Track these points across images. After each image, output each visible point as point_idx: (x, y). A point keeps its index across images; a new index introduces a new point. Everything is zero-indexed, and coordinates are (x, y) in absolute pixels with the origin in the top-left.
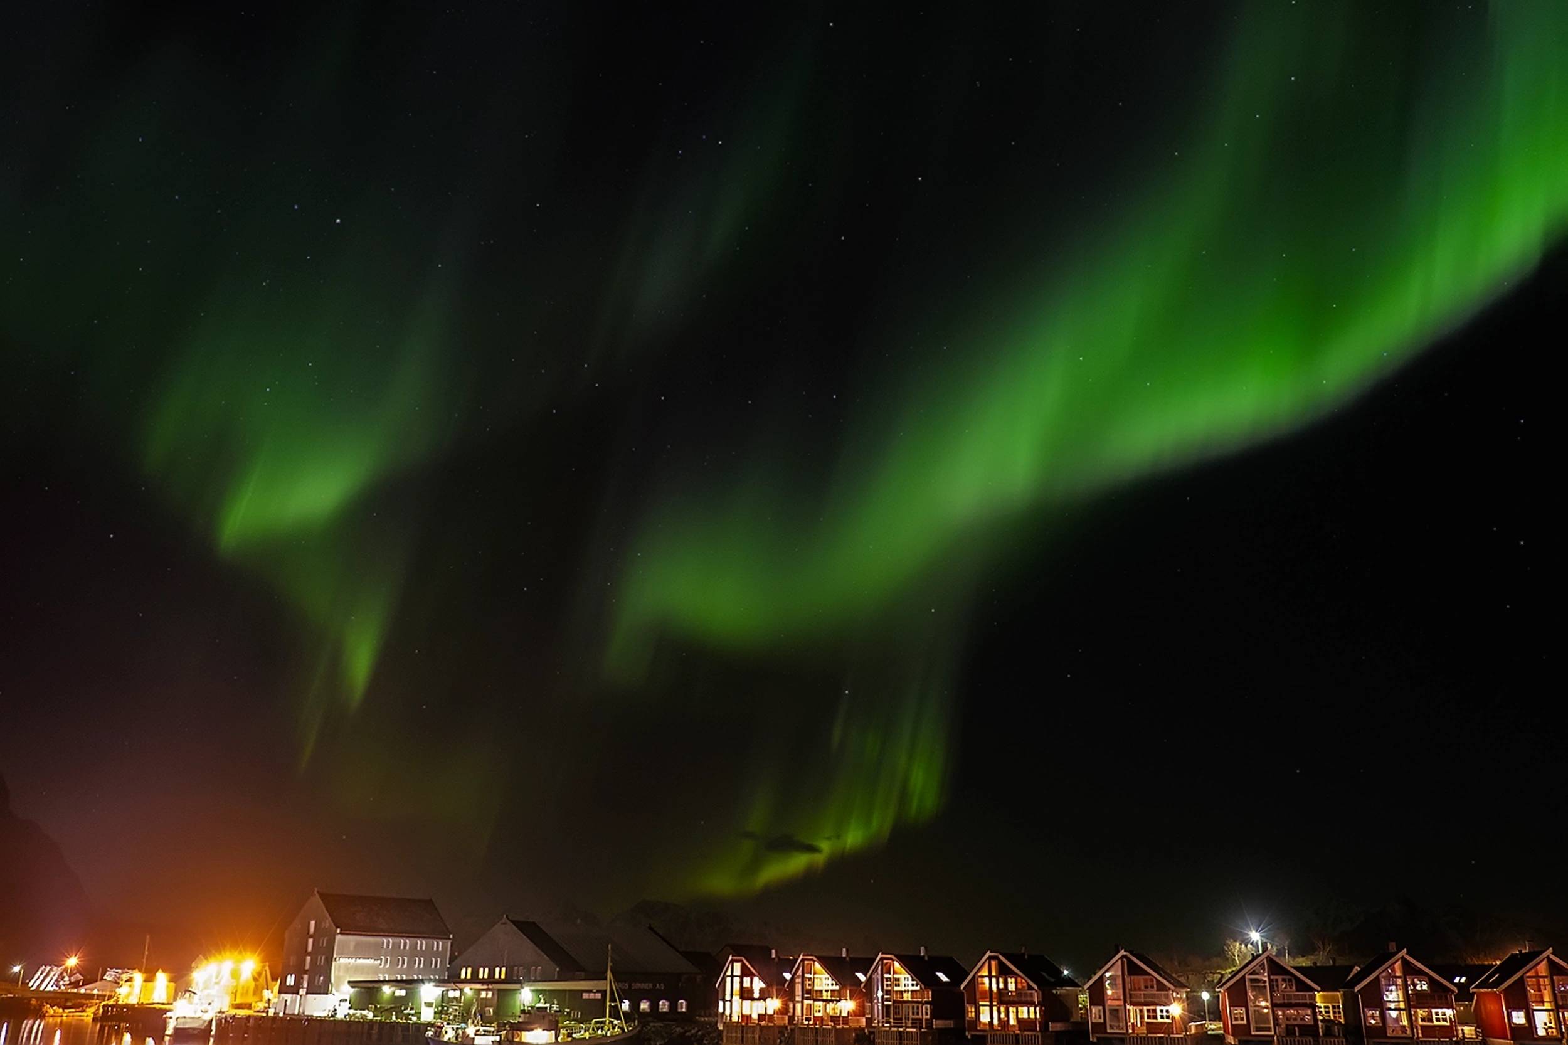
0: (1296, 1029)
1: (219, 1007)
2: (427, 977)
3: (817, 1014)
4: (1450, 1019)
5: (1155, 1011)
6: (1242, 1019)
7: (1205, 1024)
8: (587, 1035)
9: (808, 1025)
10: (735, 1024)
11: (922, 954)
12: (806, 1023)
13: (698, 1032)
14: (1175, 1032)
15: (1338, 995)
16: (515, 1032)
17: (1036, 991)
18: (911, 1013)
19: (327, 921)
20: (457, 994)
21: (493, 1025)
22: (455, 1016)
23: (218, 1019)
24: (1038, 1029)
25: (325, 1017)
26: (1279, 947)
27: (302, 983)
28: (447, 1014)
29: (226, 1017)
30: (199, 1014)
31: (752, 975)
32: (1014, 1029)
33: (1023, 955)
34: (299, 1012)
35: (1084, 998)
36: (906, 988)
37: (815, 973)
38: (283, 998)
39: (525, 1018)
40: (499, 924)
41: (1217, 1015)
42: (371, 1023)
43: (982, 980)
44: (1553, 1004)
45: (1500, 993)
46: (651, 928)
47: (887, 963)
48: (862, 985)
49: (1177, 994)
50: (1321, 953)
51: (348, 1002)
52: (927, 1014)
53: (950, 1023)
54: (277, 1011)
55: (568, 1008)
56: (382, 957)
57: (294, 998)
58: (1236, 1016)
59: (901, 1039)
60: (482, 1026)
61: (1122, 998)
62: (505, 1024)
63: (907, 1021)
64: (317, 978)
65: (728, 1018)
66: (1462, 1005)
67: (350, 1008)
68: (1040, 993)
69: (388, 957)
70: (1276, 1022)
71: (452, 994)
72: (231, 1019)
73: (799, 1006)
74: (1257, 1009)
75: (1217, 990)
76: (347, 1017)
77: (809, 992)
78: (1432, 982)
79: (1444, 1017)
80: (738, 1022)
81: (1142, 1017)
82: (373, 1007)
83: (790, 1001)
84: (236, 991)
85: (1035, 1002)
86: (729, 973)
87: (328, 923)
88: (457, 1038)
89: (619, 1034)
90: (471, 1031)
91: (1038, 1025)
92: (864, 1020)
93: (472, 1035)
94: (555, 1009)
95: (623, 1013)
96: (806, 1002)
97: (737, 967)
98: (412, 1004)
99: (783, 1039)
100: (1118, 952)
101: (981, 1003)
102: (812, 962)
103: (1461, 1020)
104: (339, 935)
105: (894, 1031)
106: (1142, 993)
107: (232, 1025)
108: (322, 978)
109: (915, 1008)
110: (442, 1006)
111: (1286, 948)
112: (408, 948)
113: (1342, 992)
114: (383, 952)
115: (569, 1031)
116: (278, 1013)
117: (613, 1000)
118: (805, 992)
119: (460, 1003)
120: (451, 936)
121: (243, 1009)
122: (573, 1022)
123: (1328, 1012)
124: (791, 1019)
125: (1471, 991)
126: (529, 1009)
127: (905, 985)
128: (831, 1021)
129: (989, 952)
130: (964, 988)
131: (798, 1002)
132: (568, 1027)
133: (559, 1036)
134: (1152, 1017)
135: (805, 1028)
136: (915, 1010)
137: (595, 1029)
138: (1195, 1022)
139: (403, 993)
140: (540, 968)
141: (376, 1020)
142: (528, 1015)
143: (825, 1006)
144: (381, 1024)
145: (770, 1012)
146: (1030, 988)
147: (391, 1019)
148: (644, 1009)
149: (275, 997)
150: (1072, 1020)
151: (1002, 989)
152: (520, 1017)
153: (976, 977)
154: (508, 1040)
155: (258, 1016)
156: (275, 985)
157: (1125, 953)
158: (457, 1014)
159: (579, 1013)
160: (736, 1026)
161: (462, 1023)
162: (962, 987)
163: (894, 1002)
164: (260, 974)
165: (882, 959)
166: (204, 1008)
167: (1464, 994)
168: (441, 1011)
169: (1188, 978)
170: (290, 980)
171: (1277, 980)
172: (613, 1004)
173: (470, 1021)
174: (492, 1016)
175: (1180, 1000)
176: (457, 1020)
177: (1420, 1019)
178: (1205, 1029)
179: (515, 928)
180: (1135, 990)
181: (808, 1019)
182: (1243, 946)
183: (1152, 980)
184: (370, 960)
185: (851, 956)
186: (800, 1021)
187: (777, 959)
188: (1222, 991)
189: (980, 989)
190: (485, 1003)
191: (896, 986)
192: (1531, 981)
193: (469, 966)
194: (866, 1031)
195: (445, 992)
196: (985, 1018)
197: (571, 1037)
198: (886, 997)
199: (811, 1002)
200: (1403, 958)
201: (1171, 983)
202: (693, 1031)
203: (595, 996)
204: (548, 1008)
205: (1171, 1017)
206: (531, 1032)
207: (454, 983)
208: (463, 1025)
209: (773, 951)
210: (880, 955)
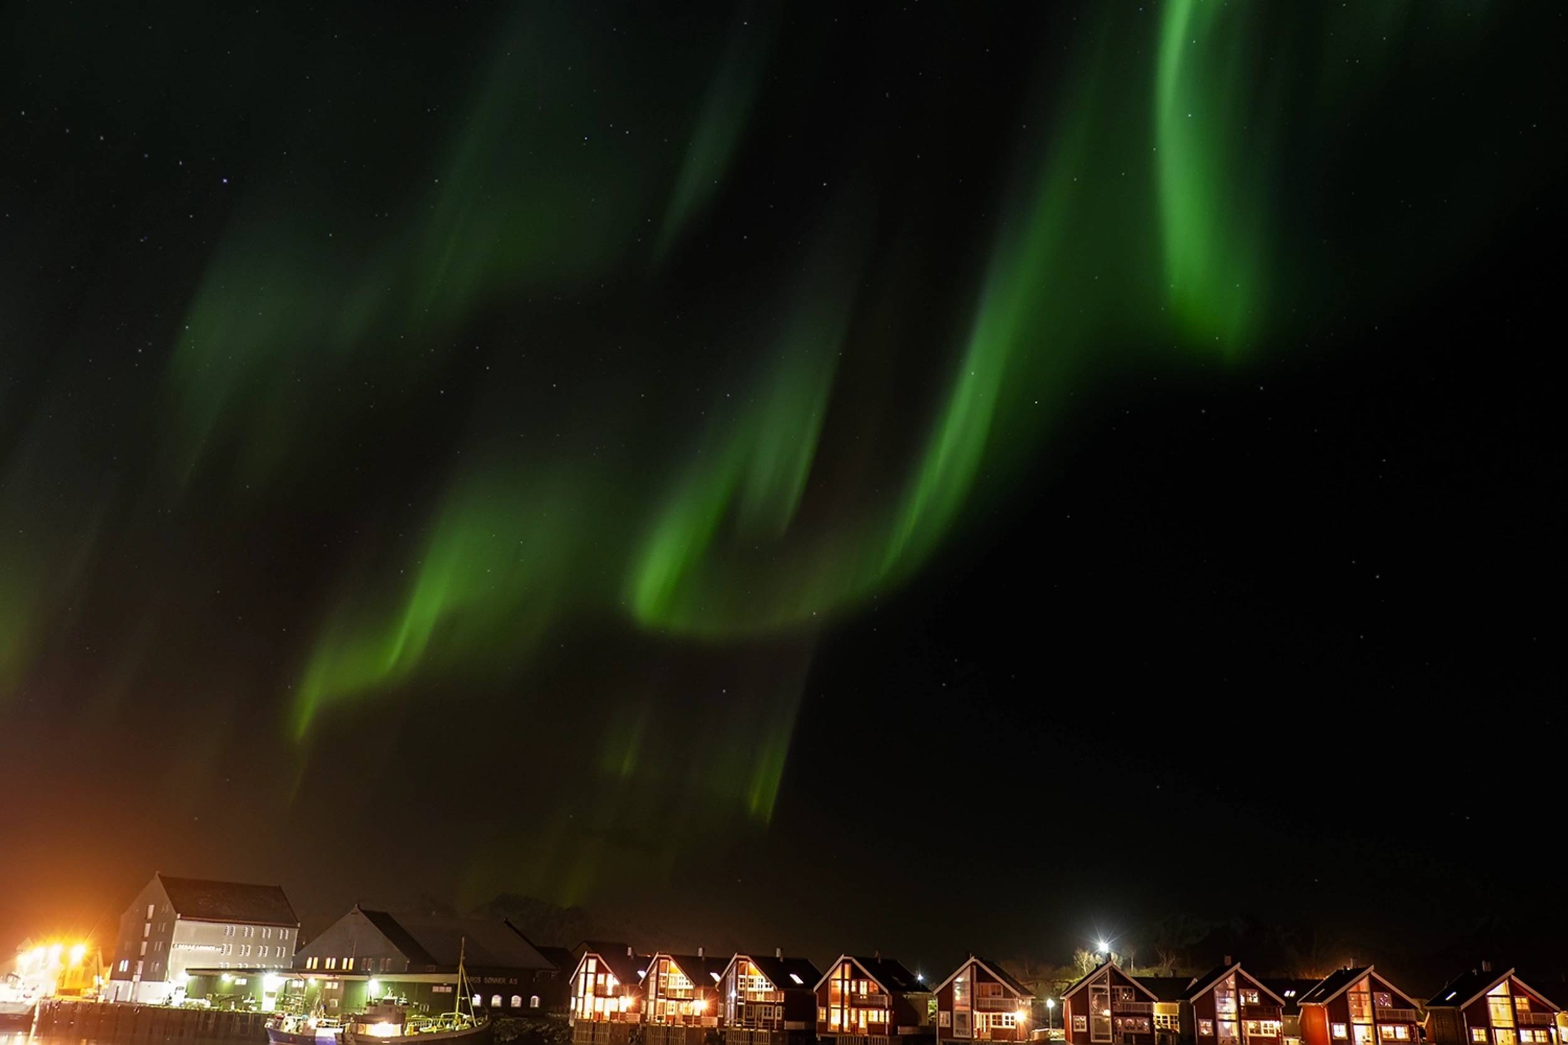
0: (1134, 1037)
1: (45, 992)
2: (270, 966)
3: (669, 1013)
4: (1277, 1031)
5: (1000, 1017)
6: (1083, 1027)
7: (1048, 1031)
8: (435, 1030)
9: (660, 1024)
10: (587, 1021)
11: (778, 956)
12: (658, 1021)
13: (549, 1028)
14: (1018, 1039)
15: (1176, 1006)
16: (359, 1025)
17: (887, 995)
18: (763, 1015)
19: (167, 907)
20: (301, 984)
21: (337, 1017)
22: (298, 1007)
23: (43, 1005)
24: (887, 1032)
25: (159, 1005)
26: (1126, 958)
27: (136, 971)
28: (289, 1005)
29: (51, 1003)
30: (22, 999)
31: (606, 972)
32: (863, 1032)
33: (877, 959)
34: (131, 1000)
35: (933, 1003)
36: (760, 989)
37: (670, 972)
38: (115, 984)
39: (371, 1010)
40: (350, 914)
41: (1060, 1023)
42: (208, 1013)
43: (835, 983)
44: (1372, 1018)
45: (1325, 1007)
46: (507, 922)
47: (742, 964)
48: (717, 985)
49: (1023, 1001)
50: (1165, 965)
51: (184, 990)
52: (779, 1015)
53: (801, 1025)
54: (107, 998)
55: (417, 1001)
56: (224, 945)
57: (127, 984)
58: (1077, 1024)
59: (751, 1040)
60: (325, 1017)
61: (969, 1004)
62: (349, 1016)
63: (759, 1022)
64: (153, 964)
65: (580, 1015)
66: (1290, 1018)
67: (186, 997)
68: (891, 997)
69: (231, 945)
70: (1115, 1031)
71: (295, 984)
72: (56, 1005)
73: (651, 1004)
74: (1100, 1017)
75: (1062, 998)
76: (183, 1006)
77: (662, 991)
78: (1262, 995)
79: (1272, 1029)
80: (589, 1020)
81: (987, 1023)
82: (211, 995)
83: (644, 999)
84: (64, 976)
85: (885, 1006)
86: (583, 970)
87: (168, 907)
88: (297, 1030)
89: (468, 1029)
90: (312, 1022)
91: (887, 1029)
92: (716, 1019)
93: (313, 1027)
94: (403, 1002)
95: (473, 1007)
96: (659, 1001)
97: (592, 964)
98: (253, 994)
99: (634, 1037)
100: (968, 959)
101: (832, 1006)
102: (667, 961)
103: (1287, 1032)
104: (180, 921)
105: (745, 1032)
106: (989, 999)
107: (57, 1012)
108: (158, 964)
109: (768, 1009)
110: (285, 997)
111: (1132, 959)
112: (252, 935)
113: (1179, 1003)
114: (226, 938)
115: (416, 1025)
116: (109, 1000)
117: (464, 994)
118: (659, 991)
119: (304, 994)
120: (299, 925)
121: (70, 995)
122: (421, 1016)
123: (1166, 1022)
124: (644, 1017)
125: (1298, 1004)
126: (376, 1001)
127: (759, 987)
128: (684, 1020)
129: (843, 956)
130: (816, 991)
131: (651, 1000)
132: (415, 1020)
133: (405, 1029)
134: (997, 1023)
135: (656, 1027)
136: (768, 1012)
137: (444, 1023)
138: (1039, 1029)
139: (244, 982)
140: (389, 959)
141: (214, 1009)
142: (374, 1008)
143: (678, 1005)
144: (219, 1014)
145: (623, 1009)
146: (881, 992)
147: (230, 1009)
148: (495, 1004)
149: (107, 984)
150: (920, 1025)
151: (854, 993)
152: (365, 1009)
153: (829, 979)
154: (351, 1033)
155: (86, 1002)
156: (107, 971)
157: (975, 960)
158: (300, 1004)
159: (428, 1007)
160: (587, 1023)
161: (303, 1014)
162: (815, 989)
163: (747, 1002)
164: (91, 959)
165: (737, 960)
166: (28, 992)
167: (1291, 1008)
168: (283, 1002)
169: (1037, 985)
170: (124, 966)
171: (1118, 990)
172: (463, 999)
173: (312, 1012)
174: (336, 1008)
175: (1024, 1006)
176: (299, 1011)
177: (1249, 1031)
178: (1047, 1037)
179: (365, 917)
180: (983, 996)
181: (660, 1018)
182: (1092, 956)
183: (999, 987)
184: (211, 947)
185: (707, 956)
186: (652, 1019)
187: (632, 957)
188: (1066, 1000)
189: (832, 992)
190: (331, 994)
191: (750, 986)
192: (1352, 998)
193: (316, 956)
194: (718, 1030)
195: (288, 982)
196: (835, 1020)
197: (418, 1031)
198: (739, 997)
199: (664, 1001)
200: (1236, 972)
201: (1018, 991)
202: (544, 1028)
203: (445, 989)
204: (396, 1001)
205: (1015, 1024)
206: (376, 1025)
207: (299, 973)
208: (306, 1016)
209: (630, 949)
210: (736, 956)
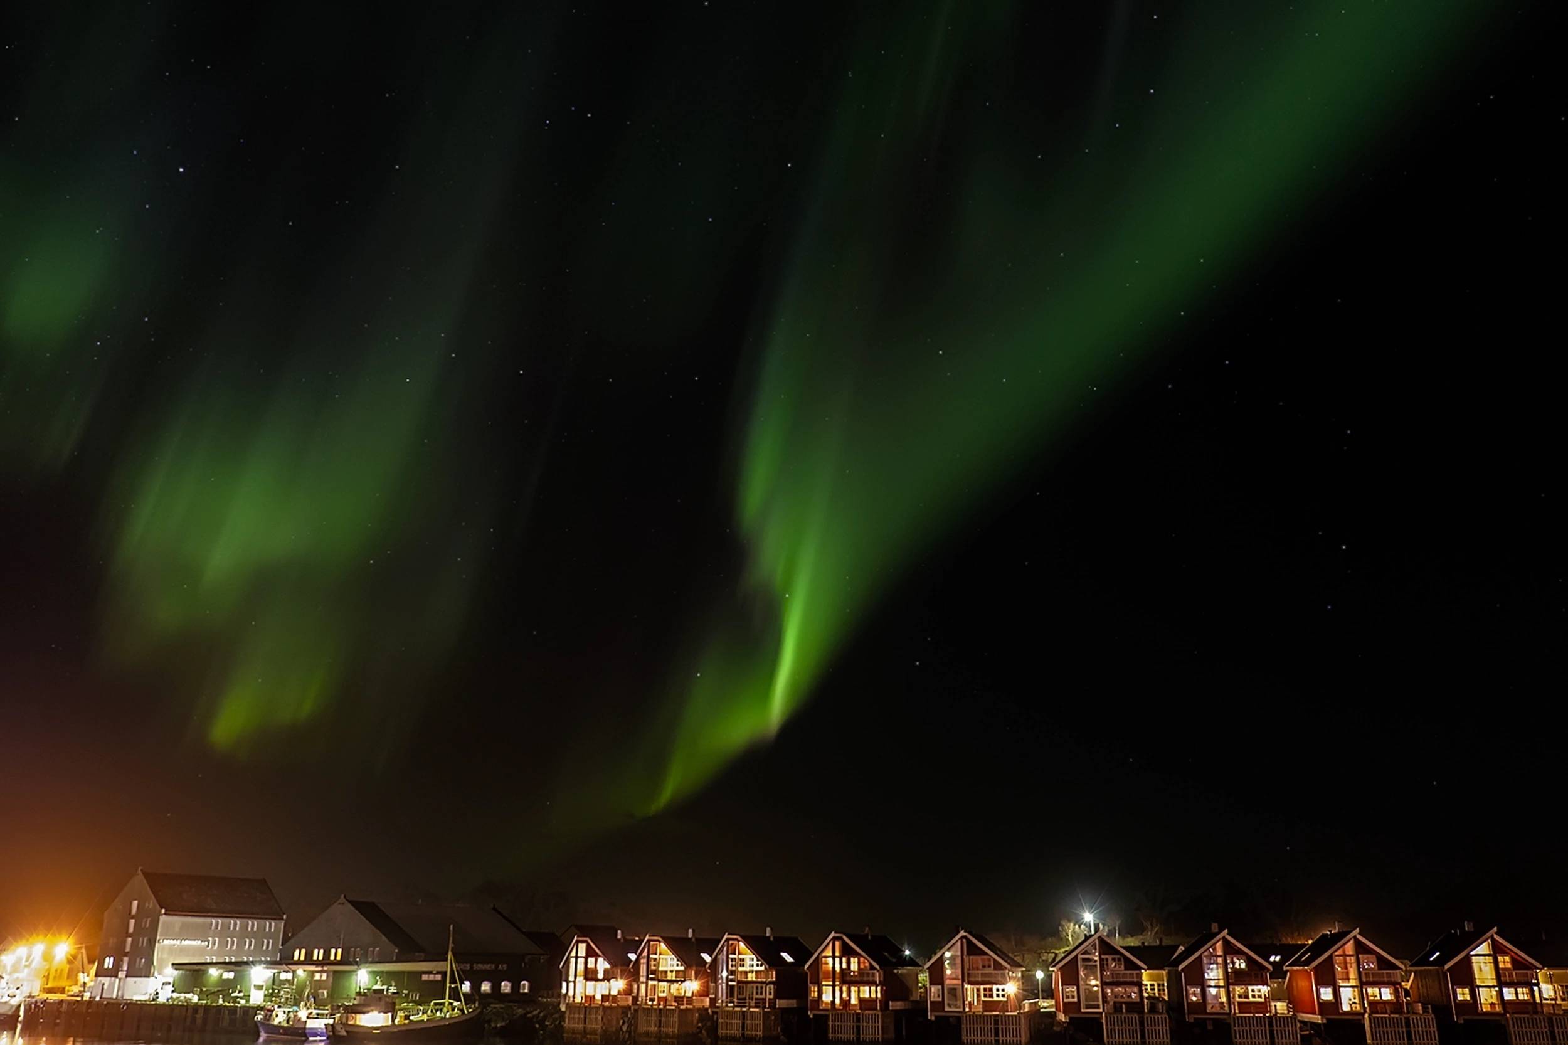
0: (1124, 1006)
1: (29, 991)
2: (258, 959)
3: (661, 995)
4: (1265, 995)
5: (991, 990)
6: (1073, 997)
7: (1038, 1002)
8: (425, 1017)
9: (652, 1006)
10: (578, 1005)
11: (768, 935)
12: (650, 1003)
13: (540, 1013)
14: (1009, 1010)
15: (1163, 974)
16: (349, 1015)
17: (878, 971)
18: (755, 993)
19: (151, 902)
20: (289, 976)
21: (326, 1008)
22: (287, 999)
23: (28, 1004)
24: (878, 1008)
25: (145, 1001)
26: (1110, 928)
27: (122, 967)
28: (279, 997)
29: (36, 1002)
30: (6, 999)
31: (596, 956)
32: (854, 1008)
33: (867, 935)
34: (117, 996)
35: (924, 977)
36: (751, 968)
37: (660, 954)
38: (101, 981)
39: (360, 999)
40: (336, 904)
41: (1049, 993)
42: (196, 1007)
43: (826, 961)
44: (1357, 980)
45: (1311, 970)
46: (494, 909)
47: (732, 944)
48: (707, 966)
49: (1013, 973)
50: (1149, 933)
51: (171, 985)
52: (770, 994)
53: (793, 1003)
54: (93, 995)
55: (406, 990)
56: (210, 938)
57: (112, 981)
58: (1068, 994)
59: (744, 1019)
60: (315, 1009)
61: (960, 977)
62: (339, 1007)
63: (750, 1001)
64: (138, 960)
65: (571, 999)
66: (1276, 982)
67: (173, 992)
68: (882, 973)
69: (217, 939)
70: (1105, 1000)
71: (284, 976)
72: (42, 1004)
73: (643, 987)
74: (1087, 987)
75: (1051, 969)
76: (170, 1001)
77: (654, 972)
78: (1250, 961)
79: (1259, 994)
80: (581, 1003)
81: (978, 996)
82: (199, 990)
83: (634, 981)
84: (48, 975)
85: (876, 982)
86: (573, 954)
87: (152, 903)
88: (288, 1022)
89: (459, 1016)
90: (303, 1014)
91: (878, 1005)
92: (708, 1000)
93: (304, 1019)
94: (392, 991)
95: (464, 994)
96: (650, 983)
97: (582, 948)
98: (241, 987)
99: (626, 1019)
100: (958, 933)
101: (824, 983)
102: (657, 943)
103: (1275, 996)
104: (164, 916)
105: (737, 1011)
106: (980, 972)
107: (42, 1010)
108: (143, 960)
109: (759, 989)
110: (273, 990)
111: (1117, 928)
112: (238, 929)
113: (1167, 971)
114: (211, 933)
115: (406, 1013)
116: (95, 998)
117: (453, 981)
118: (650, 973)
119: (293, 985)
120: (285, 917)
121: (55, 993)
122: (411, 1004)
123: (1153, 989)
124: (635, 999)
125: (1285, 968)
126: (366, 991)
127: (750, 966)
128: (675, 1001)
129: (833, 933)
130: (808, 968)
131: (643, 982)
132: (405, 1009)
133: (396, 1018)
134: (988, 995)
135: (648, 1009)
136: (759, 991)
137: (434, 1011)
138: (1029, 1000)
139: (231, 975)
140: (378, 949)
141: (202, 1004)
142: (363, 997)
143: (670, 986)
144: (207, 1008)
145: (614, 992)
146: (872, 968)
147: (218, 1002)
148: (484, 990)
149: (92, 981)
150: (911, 999)
151: (845, 969)
152: (355, 999)
153: (820, 957)
154: (341, 1023)
155: (72, 1000)
156: (92, 968)
157: (965, 934)
158: (289, 996)
159: (418, 995)
160: (579, 1007)
161: (294, 1006)
162: (806, 966)
163: (739, 982)
164: (75, 957)
165: (728, 940)
166: (12, 991)
167: (1278, 972)
168: (272, 994)
169: (1023, 958)
170: (109, 963)
171: (1107, 959)
172: (453, 986)
173: (302, 1004)
174: (325, 999)
175: (1014, 978)
176: (289, 1003)
177: (1237, 996)
178: (1038, 1008)
179: (353, 908)
180: (973, 969)
181: (652, 1000)
182: (1077, 926)
183: (989, 960)
184: (196, 941)
185: (698, 936)
186: (644, 1001)
187: (622, 940)
188: (1056, 970)
189: (823, 968)
190: (319, 984)
191: (741, 966)
192: (1338, 960)
193: (303, 948)
194: (710, 1011)
195: (276, 975)
196: (827, 998)
197: (409, 1019)
198: (730, 977)
199: (655, 982)
200: (1224, 938)
201: (1008, 964)
202: (535, 1013)
203: (435, 977)
204: (385, 990)
205: (1006, 996)
206: (366, 1014)
207: (287, 965)
208: (295, 1008)
209: (619, 932)
210: (726, 936)
